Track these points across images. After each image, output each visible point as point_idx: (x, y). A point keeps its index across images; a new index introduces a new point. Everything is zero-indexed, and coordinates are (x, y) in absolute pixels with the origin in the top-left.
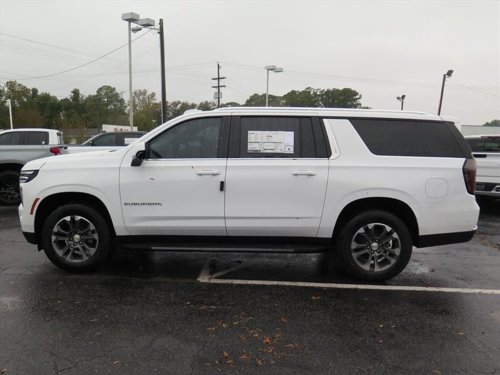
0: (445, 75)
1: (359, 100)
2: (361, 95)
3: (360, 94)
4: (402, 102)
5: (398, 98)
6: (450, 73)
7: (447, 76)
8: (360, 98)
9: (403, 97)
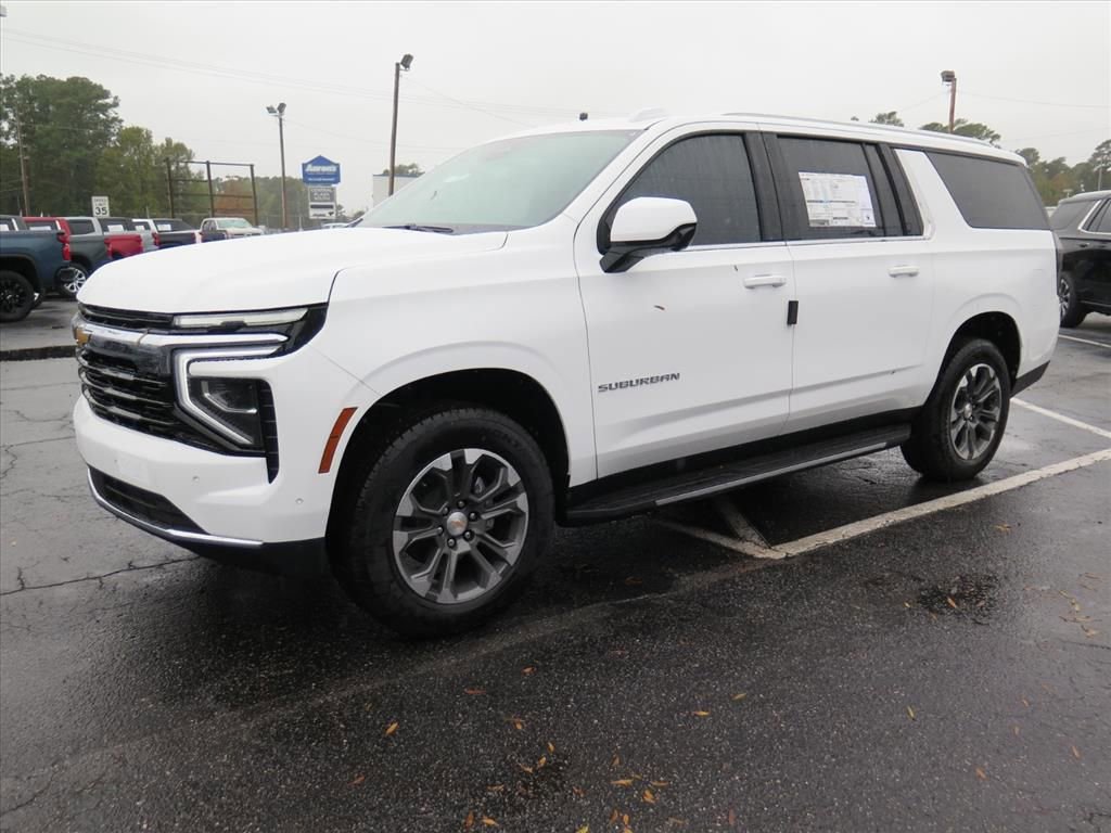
0: (398, 65)
1: (115, 109)
2: (116, 98)
3: (113, 94)
4: (281, 120)
5: (271, 110)
6: (407, 61)
7: (402, 67)
8: (116, 105)
9: (282, 107)
